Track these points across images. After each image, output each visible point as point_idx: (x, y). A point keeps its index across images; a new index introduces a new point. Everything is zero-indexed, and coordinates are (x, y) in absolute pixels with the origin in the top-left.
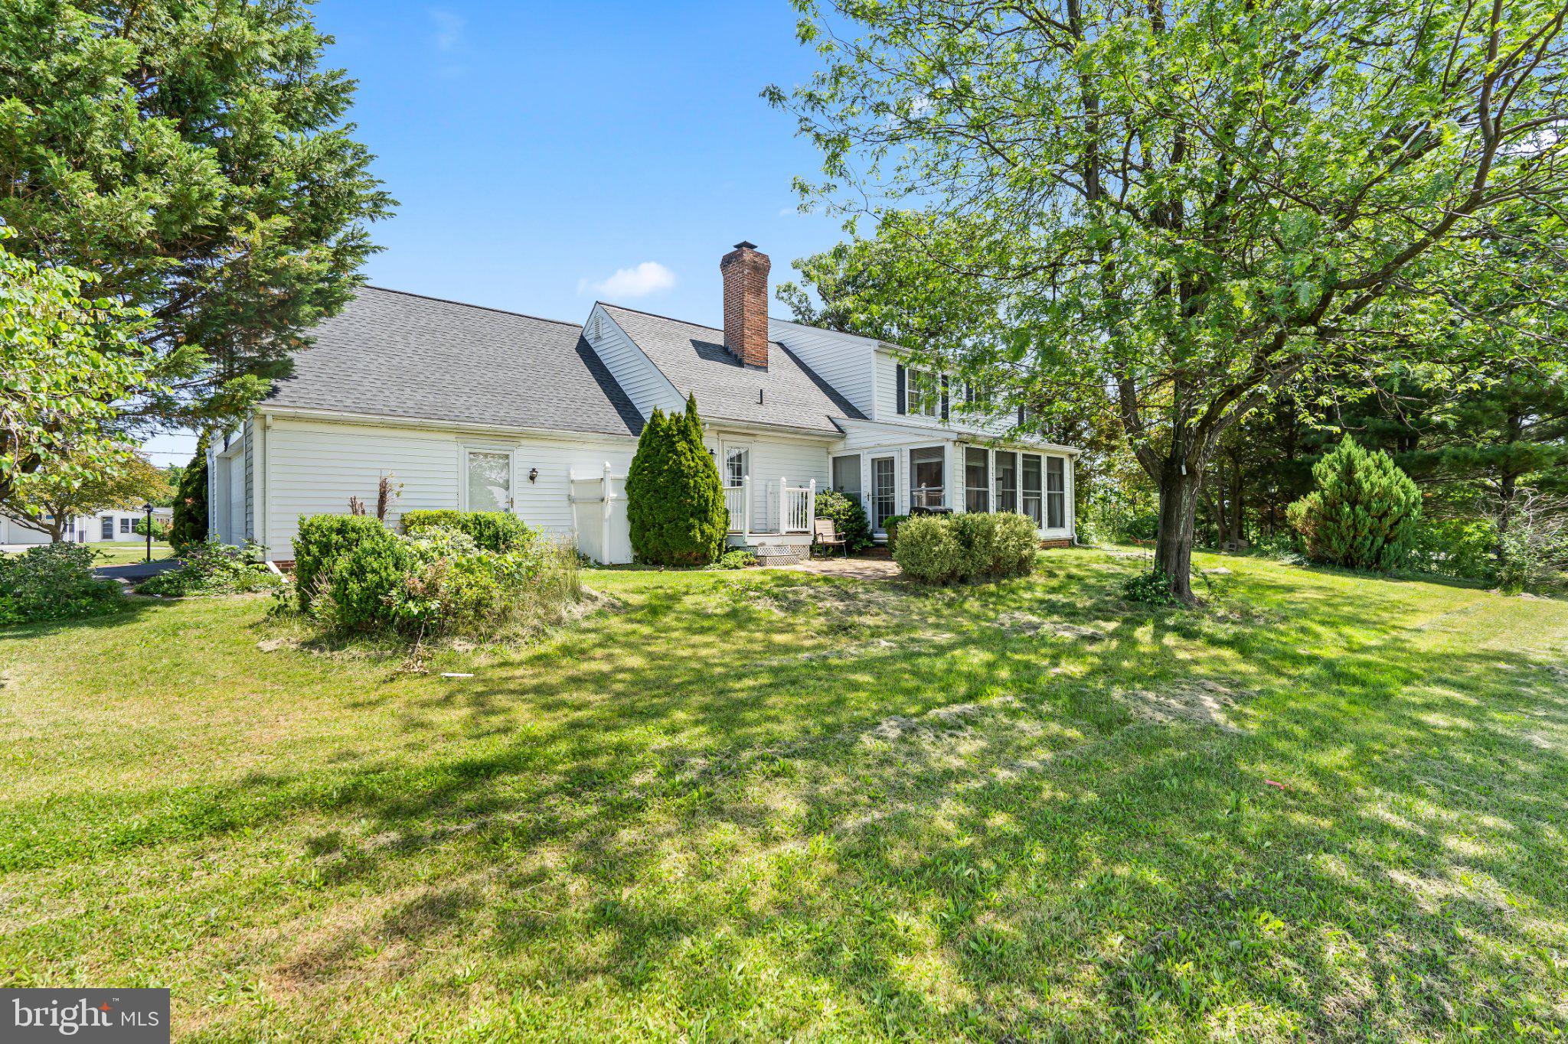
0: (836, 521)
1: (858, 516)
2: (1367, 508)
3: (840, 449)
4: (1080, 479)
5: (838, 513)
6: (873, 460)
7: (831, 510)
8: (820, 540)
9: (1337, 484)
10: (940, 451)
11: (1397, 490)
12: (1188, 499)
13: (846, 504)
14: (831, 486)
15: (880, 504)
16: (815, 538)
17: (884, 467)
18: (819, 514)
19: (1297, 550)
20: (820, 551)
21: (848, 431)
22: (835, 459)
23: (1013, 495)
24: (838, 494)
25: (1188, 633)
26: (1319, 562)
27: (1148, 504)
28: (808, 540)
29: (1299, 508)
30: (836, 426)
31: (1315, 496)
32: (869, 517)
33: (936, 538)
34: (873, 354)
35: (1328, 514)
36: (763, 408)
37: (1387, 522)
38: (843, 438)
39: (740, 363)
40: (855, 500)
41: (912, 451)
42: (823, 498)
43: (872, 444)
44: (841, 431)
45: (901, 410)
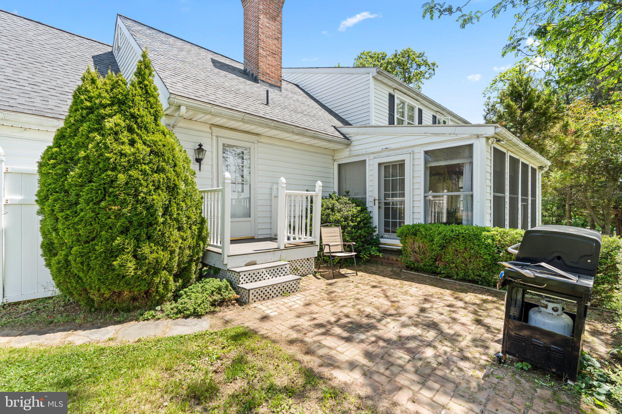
0: (344, 228)
1: (366, 222)
3: (345, 157)
5: (346, 219)
6: (380, 164)
7: (338, 216)
8: (326, 250)
13: (355, 210)
14: (336, 189)
15: (387, 210)
16: (321, 249)
17: (392, 171)
18: (325, 222)
20: (326, 265)
21: (353, 139)
22: (340, 166)
24: (346, 199)
28: (313, 252)
30: (342, 134)
32: (375, 222)
34: (372, 81)
36: (268, 108)
38: (348, 145)
39: (255, 80)
40: (361, 203)
41: (426, 152)
42: (330, 202)
43: (379, 149)
44: (346, 138)
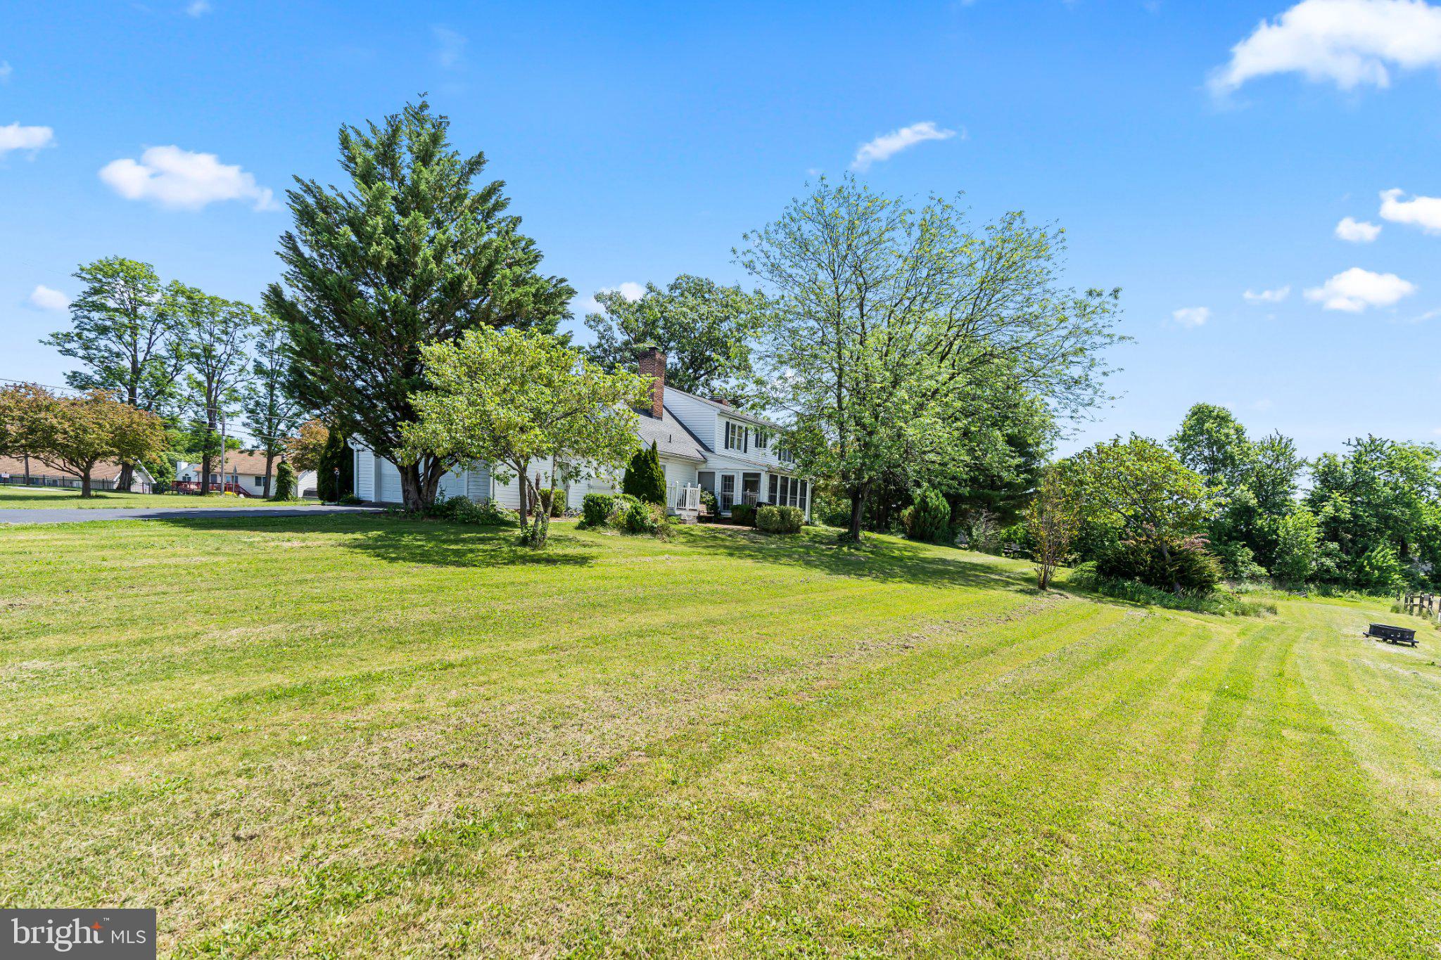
0: (705, 505)
1: (715, 503)
2: (930, 514)
3: (703, 468)
4: (813, 491)
5: (708, 501)
6: (722, 475)
7: (704, 500)
8: (701, 514)
9: (919, 503)
10: (758, 475)
11: (941, 507)
12: (862, 508)
13: (709, 496)
15: (725, 498)
16: (699, 513)
17: (728, 481)
19: (903, 531)
20: (701, 519)
21: (706, 458)
22: (700, 473)
23: (786, 498)
24: (705, 492)
25: (857, 549)
26: (911, 537)
27: (838, 505)
28: (696, 514)
29: (906, 512)
30: (700, 455)
31: (912, 507)
33: (773, 514)
34: (717, 416)
35: (915, 516)
36: (671, 444)
37: (936, 520)
38: (705, 462)
39: (650, 416)
40: (713, 495)
41: (744, 474)
42: (700, 493)
43: (719, 466)
45: (727, 447)
